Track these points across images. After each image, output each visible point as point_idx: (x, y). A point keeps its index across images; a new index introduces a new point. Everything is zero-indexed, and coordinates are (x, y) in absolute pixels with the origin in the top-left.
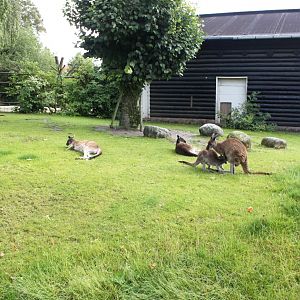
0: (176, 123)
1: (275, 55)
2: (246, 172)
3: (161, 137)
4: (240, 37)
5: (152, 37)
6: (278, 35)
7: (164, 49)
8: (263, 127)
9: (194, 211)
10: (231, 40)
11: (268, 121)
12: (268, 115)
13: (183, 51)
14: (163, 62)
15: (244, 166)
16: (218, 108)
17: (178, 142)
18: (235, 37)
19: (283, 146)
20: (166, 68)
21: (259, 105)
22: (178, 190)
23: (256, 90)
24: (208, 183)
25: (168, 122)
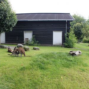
0: (13, 44)
1: (40, 25)
2: (25, 56)
3: (5, 48)
4: (30, 20)
5: (2, 20)
6: (40, 20)
7: (6, 24)
8: (36, 45)
9: (7, 66)
10: (27, 21)
11: (38, 43)
12: (38, 41)
13: (11, 24)
14: (6, 27)
15: (24, 54)
16: (25, 40)
17: (9, 49)
18: (28, 20)
19: (38, 49)
20: (7, 29)
21: (35, 39)
22: (5, 61)
23: (34, 35)
24: (13, 59)
25: (11, 44)
